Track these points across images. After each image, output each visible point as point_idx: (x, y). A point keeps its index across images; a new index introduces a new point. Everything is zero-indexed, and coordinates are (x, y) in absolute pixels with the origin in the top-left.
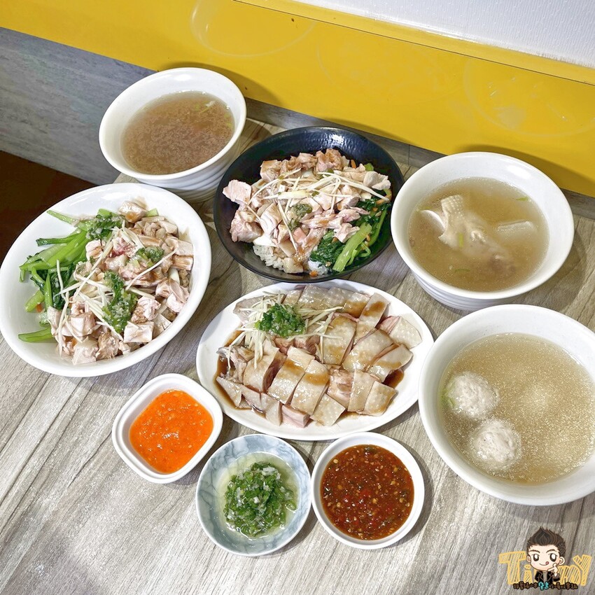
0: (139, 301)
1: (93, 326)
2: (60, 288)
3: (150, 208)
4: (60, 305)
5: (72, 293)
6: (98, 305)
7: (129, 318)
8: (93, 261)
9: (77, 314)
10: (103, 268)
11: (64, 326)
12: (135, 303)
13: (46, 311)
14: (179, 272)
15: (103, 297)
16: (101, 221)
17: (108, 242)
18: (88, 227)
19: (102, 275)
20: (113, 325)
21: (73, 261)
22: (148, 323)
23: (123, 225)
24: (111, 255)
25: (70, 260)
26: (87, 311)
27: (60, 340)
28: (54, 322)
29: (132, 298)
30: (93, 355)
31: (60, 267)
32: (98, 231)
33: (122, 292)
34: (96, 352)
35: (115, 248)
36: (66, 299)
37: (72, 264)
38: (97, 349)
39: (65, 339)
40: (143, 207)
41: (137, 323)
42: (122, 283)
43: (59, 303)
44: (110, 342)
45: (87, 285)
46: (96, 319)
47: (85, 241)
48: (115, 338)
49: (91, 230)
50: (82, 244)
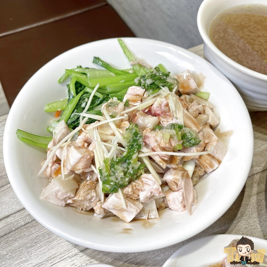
0: (144, 175)
1: (86, 168)
2: (84, 109)
3: (204, 89)
4: (73, 125)
5: (91, 121)
6: (103, 152)
7: (123, 187)
8: (127, 105)
9: (80, 145)
10: (132, 118)
11: (61, 148)
12: (139, 174)
13: (59, 121)
14: (196, 166)
15: (114, 147)
16: (157, 74)
17: (151, 96)
18: (142, 72)
19: (127, 124)
20: (104, 182)
21: (111, 93)
22: (137, 203)
23: (174, 90)
24: (146, 111)
25: (109, 90)
26: (91, 148)
27: (50, 157)
28: (57, 137)
29: (139, 168)
30: (65, 200)
31: (97, 91)
32: (149, 82)
33: (135, 156)
34: (70, 198)
35: (155, 107)
36: (82, 122)
37: (108, 95)
38: (72, 195)
39: (55, 159)
40: (199, 84)
41: (127, 197)
42: (140, 146)
43: (74, 122)
44: (89, 197)
45: (107, 125)
46: (93, 162)
47: (132, 82)
48: (97, 196)
49: (143, 77)
50: (127, 84)
